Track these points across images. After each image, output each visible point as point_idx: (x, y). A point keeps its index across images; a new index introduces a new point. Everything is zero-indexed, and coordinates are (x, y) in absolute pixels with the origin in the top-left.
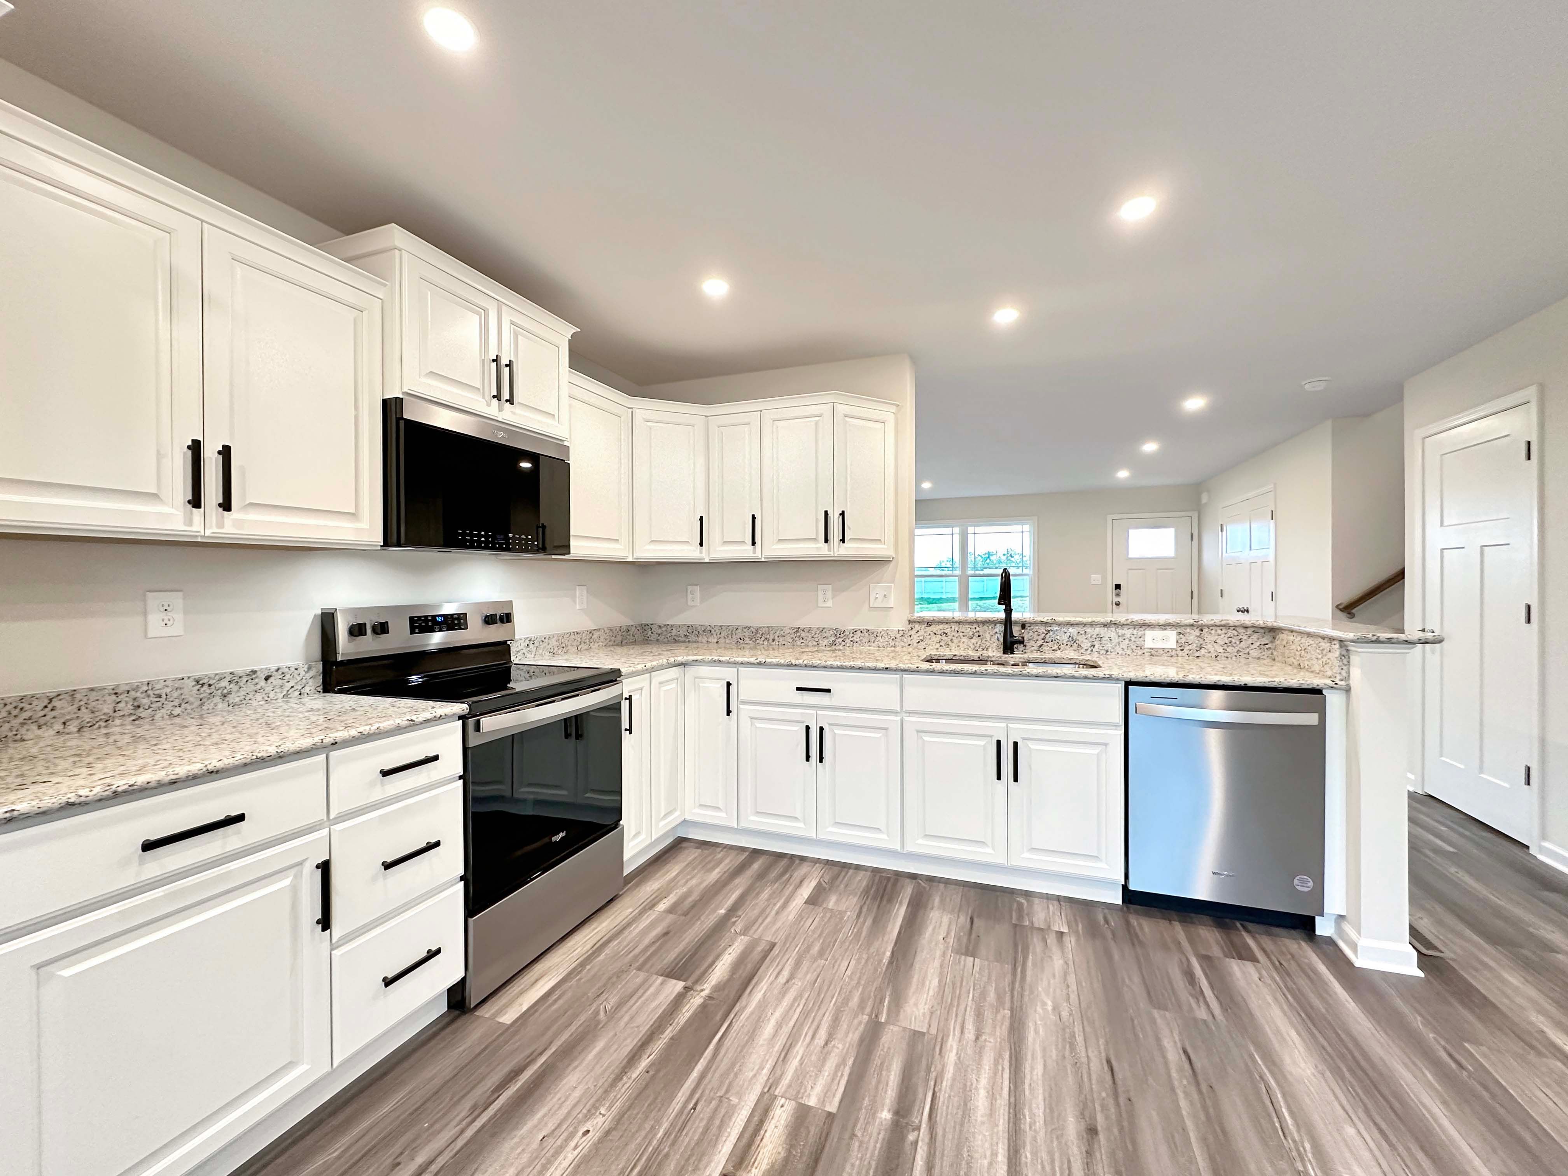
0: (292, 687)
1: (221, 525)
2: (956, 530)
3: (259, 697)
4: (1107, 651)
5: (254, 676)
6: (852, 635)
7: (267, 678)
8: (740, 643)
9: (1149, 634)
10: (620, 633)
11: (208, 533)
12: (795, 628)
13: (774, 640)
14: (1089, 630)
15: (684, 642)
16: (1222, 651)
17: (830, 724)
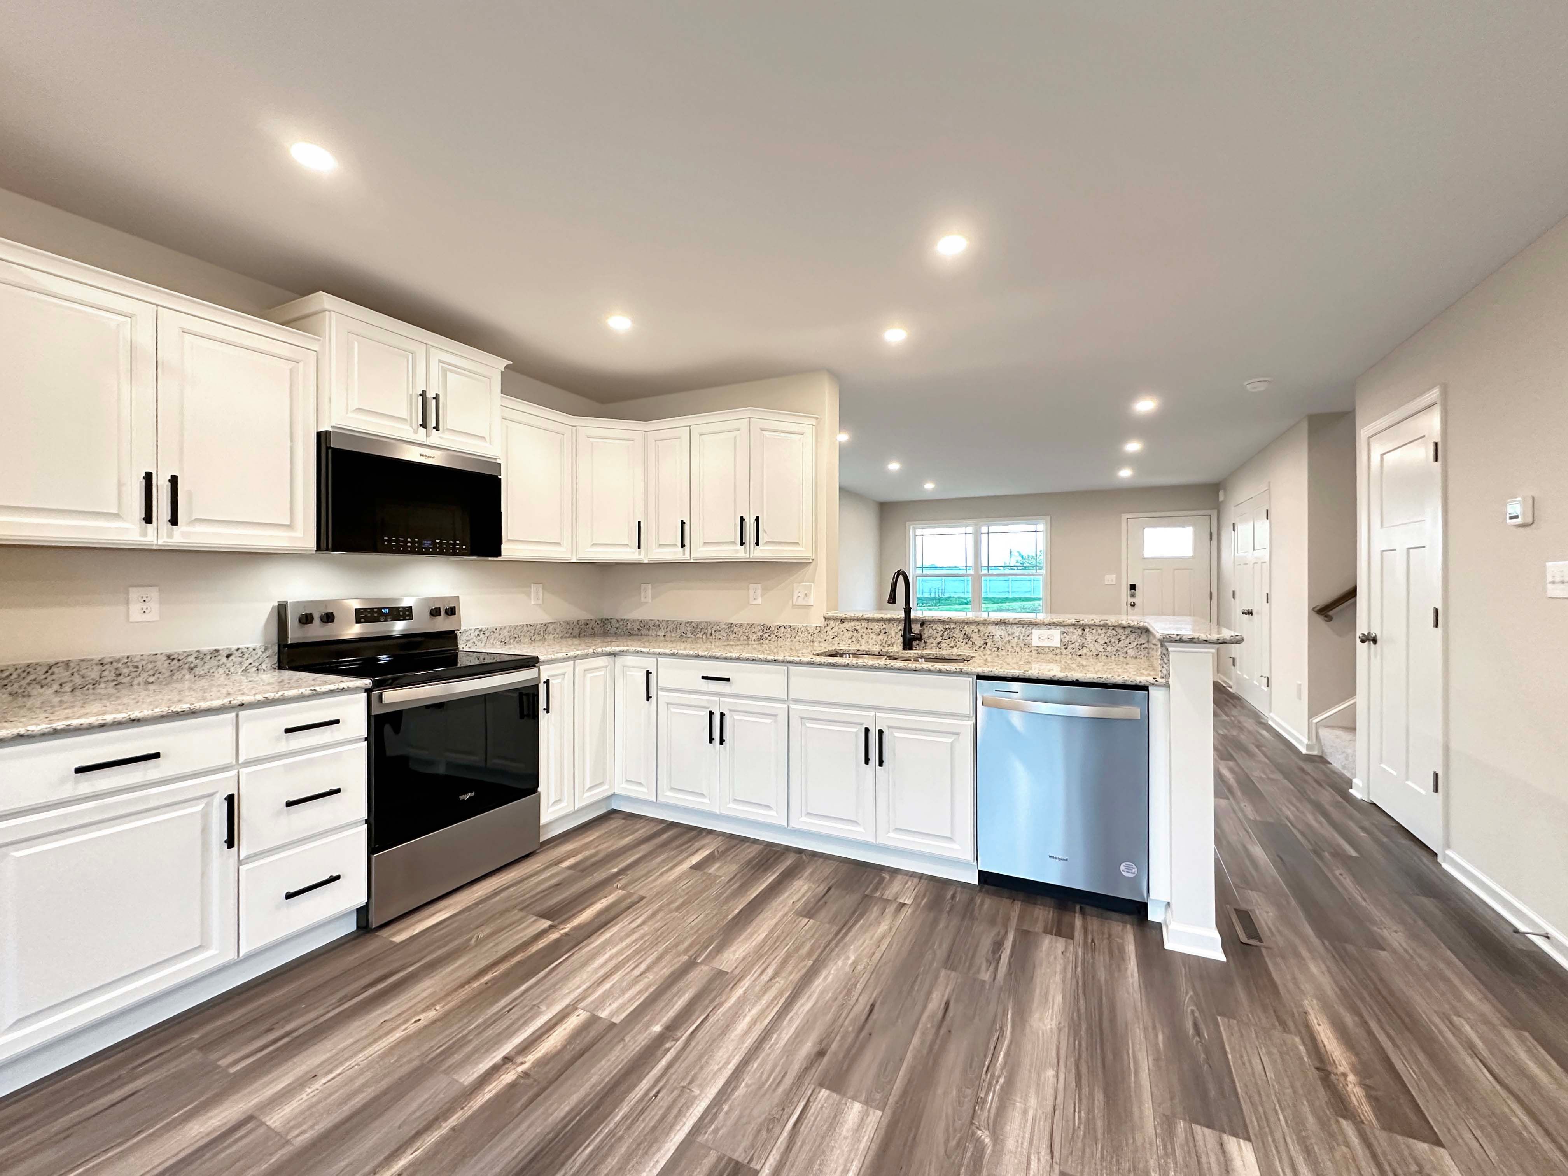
0: (251, 664)
1: (170, 535)
2: (970, 530)
3: (221, 671)
4: (998, 649)
5: (216, 654)
6: (777, 630)
7: (228, 656)
8: (683, 637)
9: (1036, 632)
10: (578, 626)
11: (160, 542)
12: (729, 623)
13: (711, 635)
14: (982, 628)
15: (638, 635)
16: (1102, 650)
17: (730, 710)
